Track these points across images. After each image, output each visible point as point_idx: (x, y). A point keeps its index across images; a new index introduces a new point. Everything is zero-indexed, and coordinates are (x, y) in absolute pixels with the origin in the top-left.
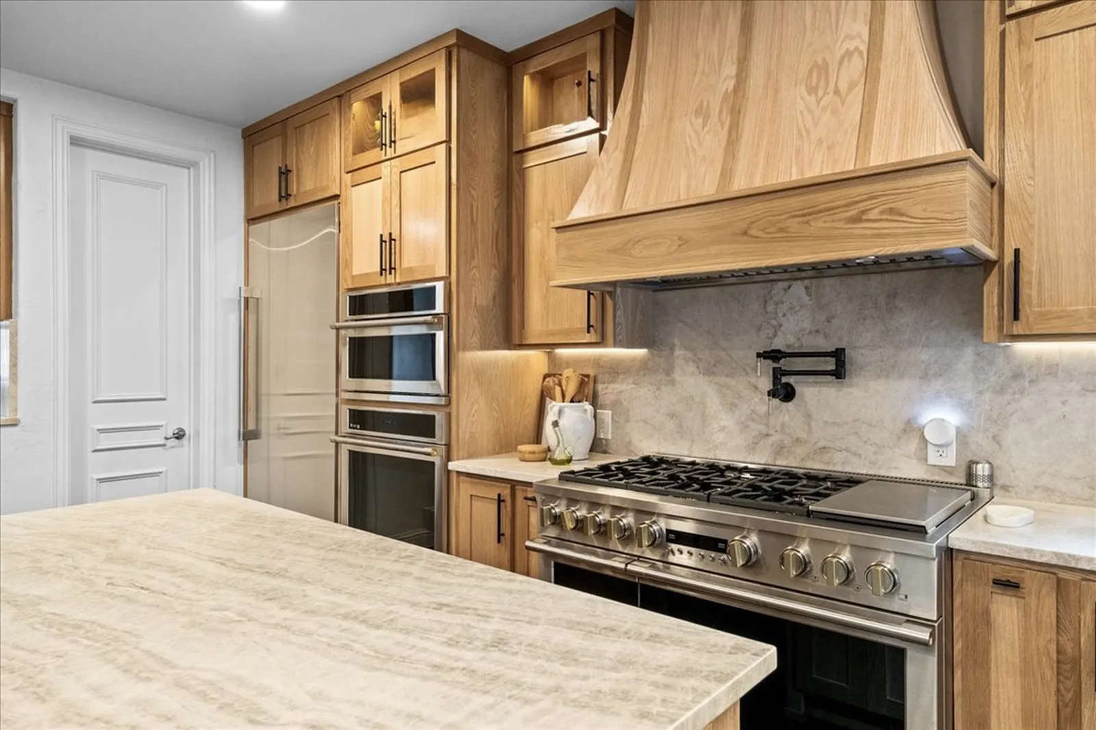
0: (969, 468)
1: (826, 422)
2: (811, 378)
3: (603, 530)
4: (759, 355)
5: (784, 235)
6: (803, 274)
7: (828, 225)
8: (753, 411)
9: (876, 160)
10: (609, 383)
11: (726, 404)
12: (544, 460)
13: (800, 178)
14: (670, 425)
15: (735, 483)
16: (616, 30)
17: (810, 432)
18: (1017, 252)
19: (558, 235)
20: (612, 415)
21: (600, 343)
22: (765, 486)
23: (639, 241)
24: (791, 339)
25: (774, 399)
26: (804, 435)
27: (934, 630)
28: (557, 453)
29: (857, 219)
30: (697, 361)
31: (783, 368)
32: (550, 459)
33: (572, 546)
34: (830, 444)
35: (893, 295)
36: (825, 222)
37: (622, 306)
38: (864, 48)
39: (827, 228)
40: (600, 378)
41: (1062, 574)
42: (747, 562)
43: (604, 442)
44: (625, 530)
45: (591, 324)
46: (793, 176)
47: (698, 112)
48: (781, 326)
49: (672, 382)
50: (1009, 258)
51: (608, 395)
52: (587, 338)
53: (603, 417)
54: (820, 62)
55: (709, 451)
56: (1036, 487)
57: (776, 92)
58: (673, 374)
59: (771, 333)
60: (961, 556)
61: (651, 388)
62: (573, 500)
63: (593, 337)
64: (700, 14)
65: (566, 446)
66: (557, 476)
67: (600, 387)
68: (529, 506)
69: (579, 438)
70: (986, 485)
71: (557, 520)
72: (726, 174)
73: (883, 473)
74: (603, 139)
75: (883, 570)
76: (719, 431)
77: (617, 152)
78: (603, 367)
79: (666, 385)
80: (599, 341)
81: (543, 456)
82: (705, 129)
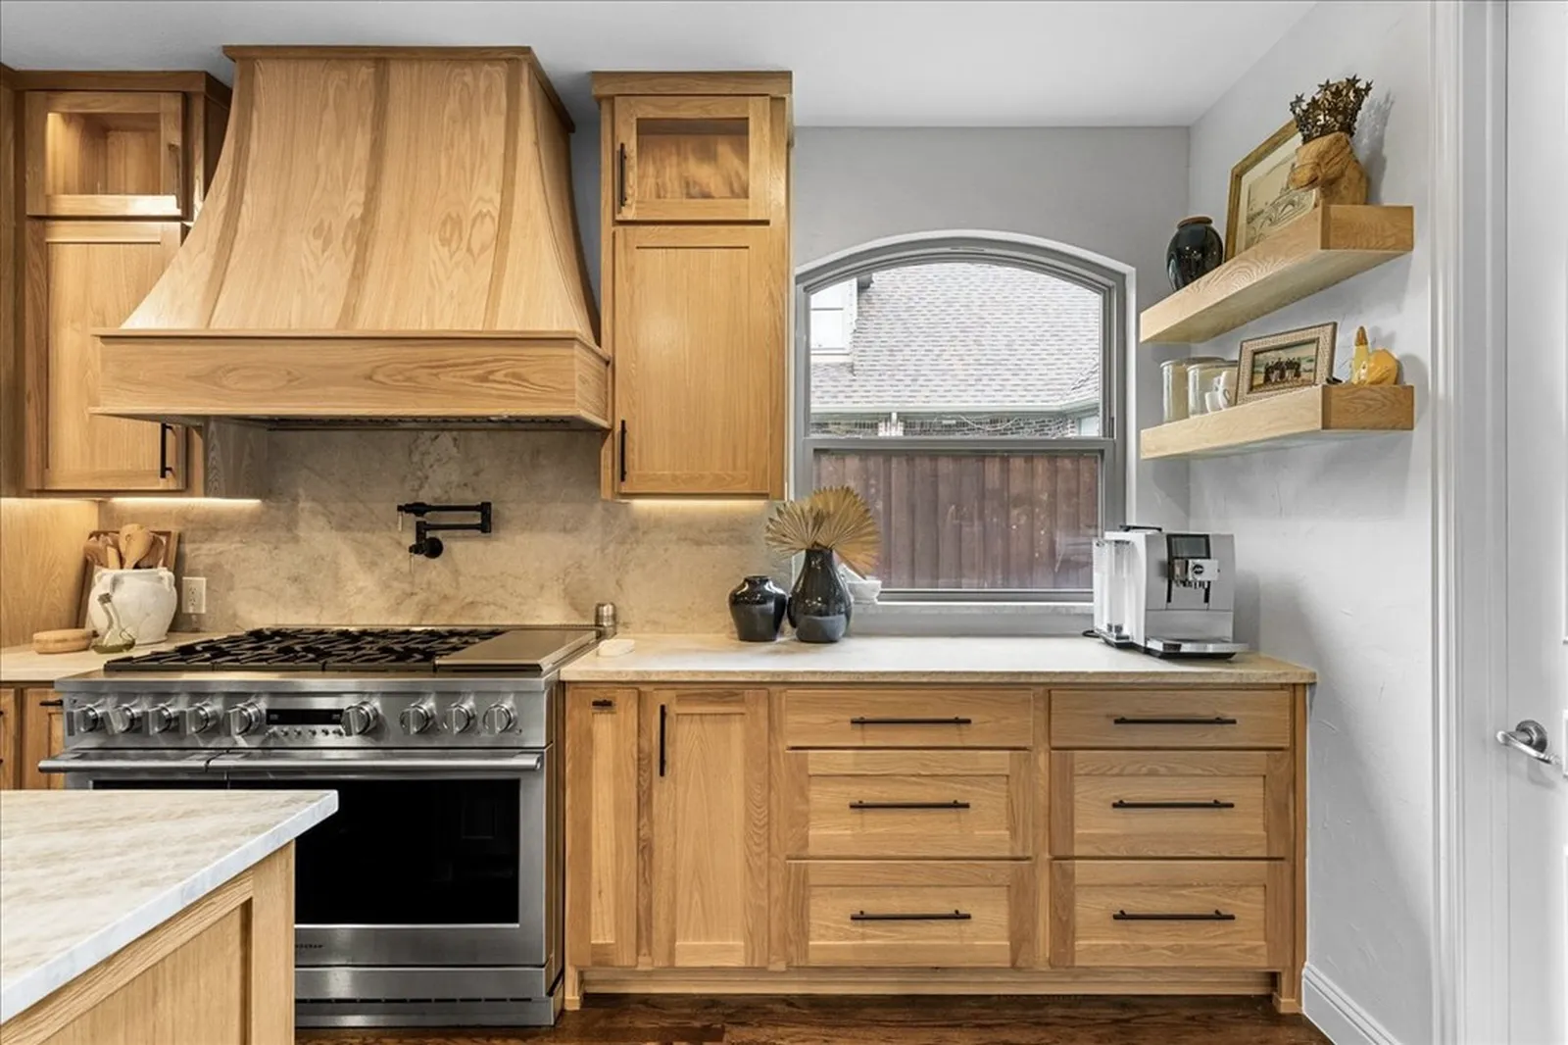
0: (597, 611)
1: (474, 577)
2: (459, 533)
3: (173, 726)
4: (400, 508)
5: (413, 384)
6: (450, 426)
7: (455, 380)
8: (397, 570)
9: (503, 325)
10: (201, 542)
11: (365, 563)
12: (86, 649)
13: (429, 328)
14: (292, 590)
15: (364, 648)
16: (206, 97)
17: (458, 588)
18: (623, 422)
19: (103, 346)
20: (207, 582)
21: (186, 489)
22: (397, 647)
23: (235, 369)
24: (438, 492)
25: (416, 556)
26: (450, 592)
27: (542, 757)
28: (107, 637)
29: (484, 379)
30: (329, 515)
31: (428, 522)
32: (94, 647)
33: (124, 754)
34: (478, 599)
35: (536, 452)
36: (454, 377)
37: (218, 446)
38: (496, 214)
39: (455, 384)
40: (188, 534)
41: (643, 688)
42: (365, 729)
43: (194, 617)
44: (207, 720)
45: (167, 466)
46: (422, 326)
47: (318, 232)
48: (427, 478)
49: (296, 540)
50: (618, 428)
51: (202, 558)
52: (162, 485)
53: (193, 586)
54: (454, 215)
55: (344, 616)
56: (648, 622)
57: (408, 235)
58: (296, 528)
59: (416, 484)
60: (572, 686)
61: (266, 546)
62: (126, 694)
63: (171, 483)
64: (321, 122)
65: (123, 626)
66: (102, 667)
67: (188, 548)
68: (50, 714)
69: (148, 615)
70: (610, 624)
71: (97, 725)
72: (349, 311)
73: (528, 622)
74: (185, 231)
75: (499, 710)
76: (355, 593)
77: (203, 255)
78: (192, 522)
79: (286, 543)
80: (180, 488)
81: (84, 643)
82: (326, 254)
